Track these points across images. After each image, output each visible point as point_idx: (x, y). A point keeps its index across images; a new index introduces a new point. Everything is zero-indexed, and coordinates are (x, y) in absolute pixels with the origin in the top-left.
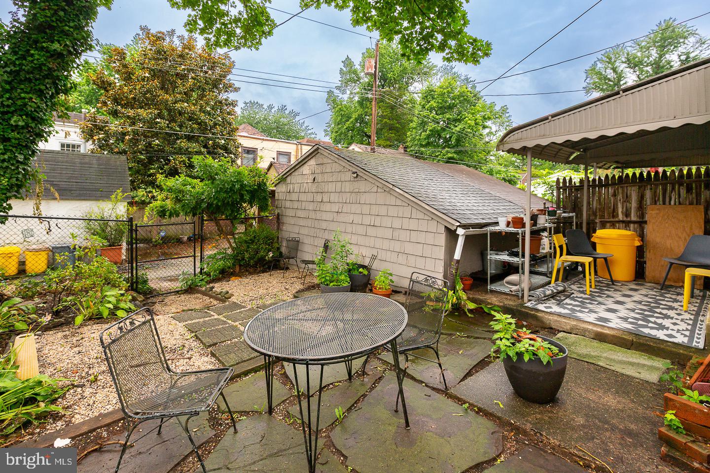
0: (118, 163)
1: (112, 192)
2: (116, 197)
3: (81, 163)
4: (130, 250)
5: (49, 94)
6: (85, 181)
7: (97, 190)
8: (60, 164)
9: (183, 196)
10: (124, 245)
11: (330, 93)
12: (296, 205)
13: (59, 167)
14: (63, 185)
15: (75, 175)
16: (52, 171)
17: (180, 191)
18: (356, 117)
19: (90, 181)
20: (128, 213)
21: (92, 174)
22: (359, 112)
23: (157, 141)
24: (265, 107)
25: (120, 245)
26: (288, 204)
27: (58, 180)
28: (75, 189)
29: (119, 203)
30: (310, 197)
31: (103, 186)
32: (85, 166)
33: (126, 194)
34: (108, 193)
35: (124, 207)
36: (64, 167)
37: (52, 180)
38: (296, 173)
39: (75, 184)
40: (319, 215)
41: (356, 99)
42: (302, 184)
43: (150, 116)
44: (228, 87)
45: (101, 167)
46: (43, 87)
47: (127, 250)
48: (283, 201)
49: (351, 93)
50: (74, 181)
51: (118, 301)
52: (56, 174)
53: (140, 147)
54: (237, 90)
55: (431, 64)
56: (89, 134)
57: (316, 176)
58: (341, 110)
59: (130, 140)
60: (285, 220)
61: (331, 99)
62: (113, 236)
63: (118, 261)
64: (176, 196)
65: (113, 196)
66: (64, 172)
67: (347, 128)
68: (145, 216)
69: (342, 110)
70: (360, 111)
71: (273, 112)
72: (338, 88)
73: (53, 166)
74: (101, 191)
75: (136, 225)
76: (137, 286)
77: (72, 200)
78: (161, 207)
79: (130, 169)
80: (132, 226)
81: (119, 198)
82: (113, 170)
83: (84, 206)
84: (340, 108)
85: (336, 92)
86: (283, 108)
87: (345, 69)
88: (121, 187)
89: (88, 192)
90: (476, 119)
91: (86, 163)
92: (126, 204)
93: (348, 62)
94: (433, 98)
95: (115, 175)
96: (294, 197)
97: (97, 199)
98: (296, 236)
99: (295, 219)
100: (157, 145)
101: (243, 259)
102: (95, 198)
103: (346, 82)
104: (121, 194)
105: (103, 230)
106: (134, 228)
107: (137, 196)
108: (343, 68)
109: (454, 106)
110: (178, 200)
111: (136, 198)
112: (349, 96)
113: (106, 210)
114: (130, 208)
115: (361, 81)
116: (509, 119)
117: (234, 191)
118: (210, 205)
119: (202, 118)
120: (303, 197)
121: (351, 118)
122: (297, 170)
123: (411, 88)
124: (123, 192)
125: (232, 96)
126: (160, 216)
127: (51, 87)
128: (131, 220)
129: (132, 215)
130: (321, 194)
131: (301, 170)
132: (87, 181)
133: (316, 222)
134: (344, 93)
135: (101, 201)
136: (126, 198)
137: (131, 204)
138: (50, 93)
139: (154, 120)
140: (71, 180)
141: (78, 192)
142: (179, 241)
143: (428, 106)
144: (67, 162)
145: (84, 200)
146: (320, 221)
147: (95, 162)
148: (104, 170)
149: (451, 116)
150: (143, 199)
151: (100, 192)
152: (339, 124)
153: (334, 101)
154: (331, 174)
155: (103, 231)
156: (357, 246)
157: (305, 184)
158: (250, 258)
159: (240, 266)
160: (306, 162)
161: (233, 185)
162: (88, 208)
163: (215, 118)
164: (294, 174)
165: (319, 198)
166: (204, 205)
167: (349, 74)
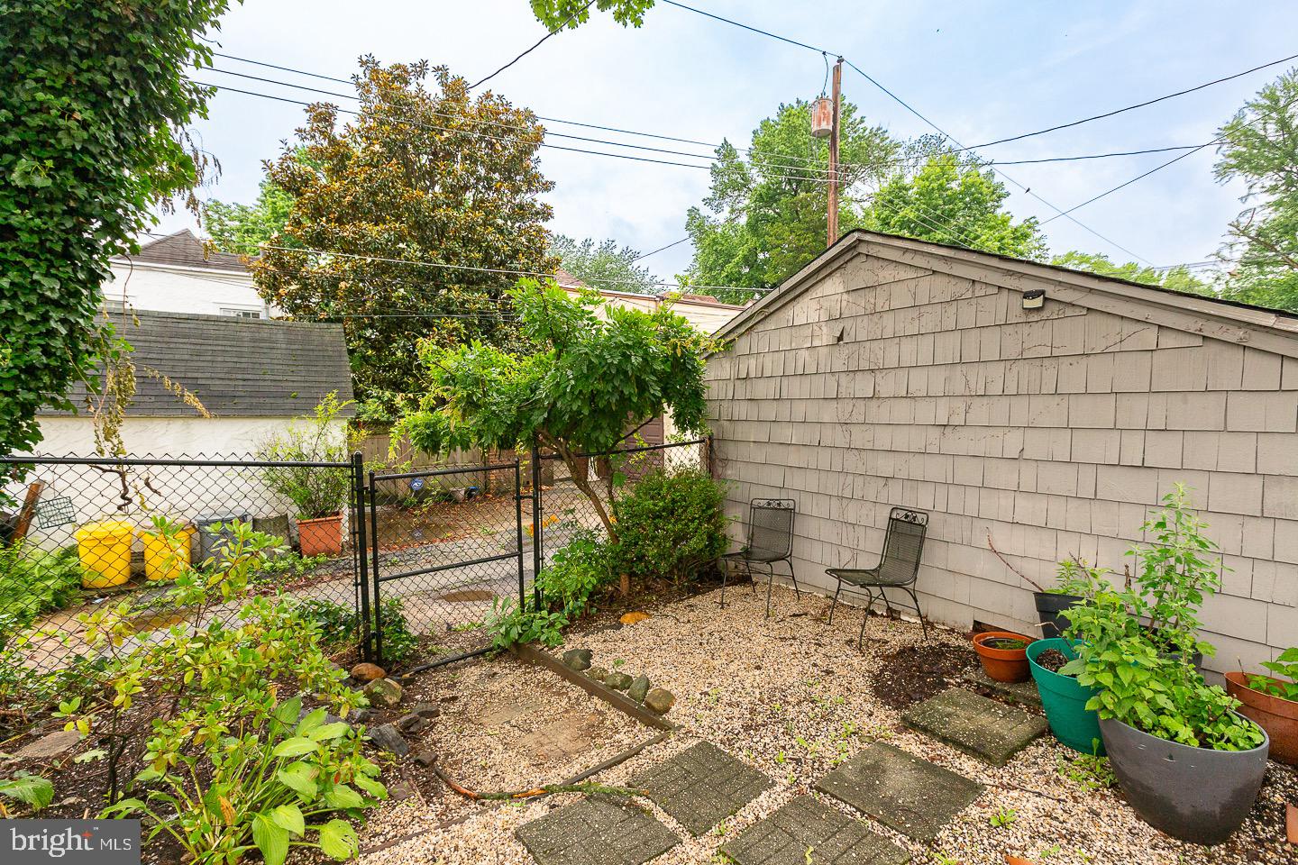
0: (327, 338)
1: (316, 400)
2: (326, 410)
3: (254, 340)
4: (358, 518)
5: (121, 101)
6: (262, 377)
7: (286, 396)
8: (211, 342)
9: (485, 394)
10: (346, 511)
11: (693, 212)
12: (769, 411)
13: (209, 348)
14: (217, 385)
15: (243, 365)
16: (195, 358)
17: (478, 382)
18: (746, 253)
19: (272, 378)
20: (349, 444)
21: (276, 361)
22: (751, 244)
23: (402, 290)
24: (578, 243)
25: (338, 514)
26: (741, 410)
27: (208, 375)
28: (243, 394)
29: (332, 423)
30: (819, 387)
31: (298, 387)
32: (262, 345)
33: (345, 403)
34: (309, 401)
35: (343, 430)
36: (220, 348)
37: (195, 375)
38: (771, 324)
39: (241, 383)
40: (860, 437)
41: (743, 220)
42: (790, 355)
43: (386, 236)
44: (535, 182)
45: (293, 347)
46: (101, 79)
47: (352, 518)
48: (725, 404)
49: (733, 211)
50: (240, 377)
51: (325, 781)
52: (202, 364)
53: (368, 304)
54: (548, 187)
55: (888, 141)
56: (270, 287)
57: (848, 324)
58: (715, 242)
59: (349, 291)
60: (731, 451)
61: (696, 224)
62: (321, 494)
63: (334, 546)
64: (468, 395)
65: (320, 407)
66: (219, 359)
67: (727, 276)
68: (391, 448)
69: (717, 243)
70: (753, 242)
71: (592, 253)
72: (707, 201)
73: (198, 347)
74: (295, 397)
75: (372, 475)
76: (379, 644)
77: (234, 417)
78: (427, 426)
79: (351, 352)
80: (360, 477)
81: (332, 411)
82: (316, 353)
83: (262, 430)
84: (714, 240)
85: (705, 211)
86: (610, 245)
87: (720, 165)
88: (335, 388)
89: (267, 400)
90: (1003, 238)
91: (263, 340)
92: (345, 424)
93: (726, 151)
94: (906, 203)
95: (322, 363)
96: (763, 389)
97: (286, 414)
98: (775, 495)
99: (769, 448)
100: (404, 298)
101: (641, 558)
102: (281, 412)
103: (721, 192)
104: (335, 402)
105: (302, 482)
106: (367, 484)
107: (365, 412)
108: (716, 162)
109: (952, 214)
110: (471, 406)
111: (364, 416)
112: (728, 217)
113: (306, 437)
114: (355, 433)
115: (752, 185)
116: (1042, 242)
117: (626, 373)
118: (553, 414)
119: (490, 237)
120: (795, 388)
121: (733, 256)
122: (774, 318)
123: (849, 192)
124: (340, 398)
125: (541, 198)
126: (425, 449)
127: (126, 83)
128: (357, 461)
129: (358, 446)
130: (869, 376)
131: (788, 313)
132: (267, 377)
133: (850, 456)
134: (718, 210)
135: (295, 420)
136: (347, 410)
137: (356, 424)
138: (127, 101)
139: (395, 243)
140: (234, 376)
141: (247, 400)
142: (448, 498)
143: (896, 218)
144: (225, 338)
145: (261, 416)
146: (863, 453)
147: (281, 336)
148: (299, 352)
149: (945, 236)
150: (376, 416)
151: (291, 400)
152: (711, 270)
153: (700, 228)
154: (914, 312)
155: (302, 484)
156: (1045, 535)
157: (804, 354)
158: (661, 557)
159: (632, 575)
160: (807, 290)
161: (624, 355)
162: (270, 435)
163: (513, 240)
164: (760, 327)
165: (864, 386)
166: (539, 418)
167: (728, 176)
